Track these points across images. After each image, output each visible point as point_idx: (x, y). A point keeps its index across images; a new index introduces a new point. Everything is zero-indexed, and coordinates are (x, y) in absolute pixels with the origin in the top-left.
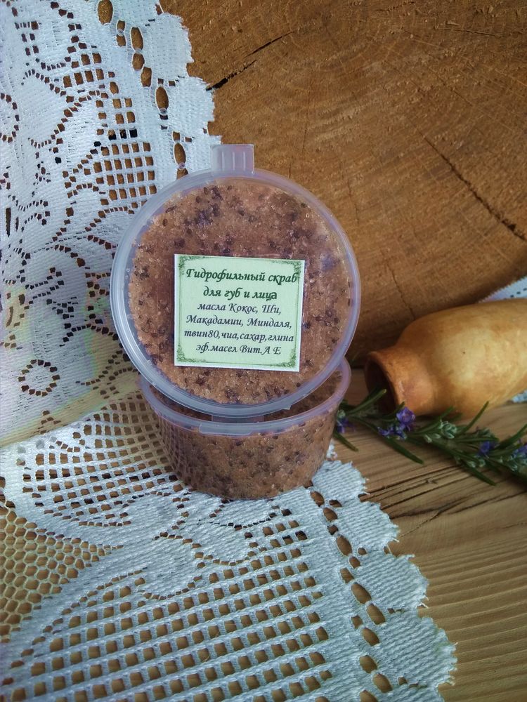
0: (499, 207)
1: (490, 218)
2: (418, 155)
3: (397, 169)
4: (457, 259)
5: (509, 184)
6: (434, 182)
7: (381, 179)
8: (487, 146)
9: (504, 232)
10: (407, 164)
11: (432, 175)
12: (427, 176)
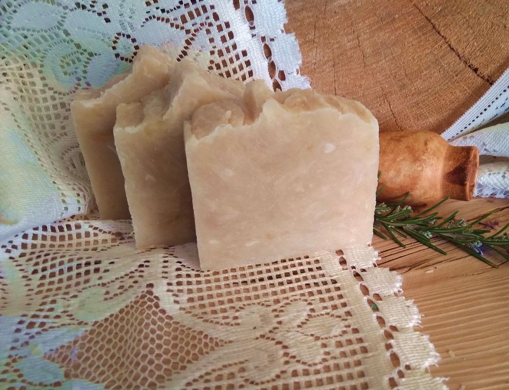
0: (466, 55)
1: (460, 64)
2: (409, 16)
3: (394, 26)
4: (436, 93)
5: (473, 39)
6: (420, 37)
7: (381, 34)
8: (459, 10)
9: (470, 74)
10: (401, 23)
11: (418, 32)
12: (415, 32)
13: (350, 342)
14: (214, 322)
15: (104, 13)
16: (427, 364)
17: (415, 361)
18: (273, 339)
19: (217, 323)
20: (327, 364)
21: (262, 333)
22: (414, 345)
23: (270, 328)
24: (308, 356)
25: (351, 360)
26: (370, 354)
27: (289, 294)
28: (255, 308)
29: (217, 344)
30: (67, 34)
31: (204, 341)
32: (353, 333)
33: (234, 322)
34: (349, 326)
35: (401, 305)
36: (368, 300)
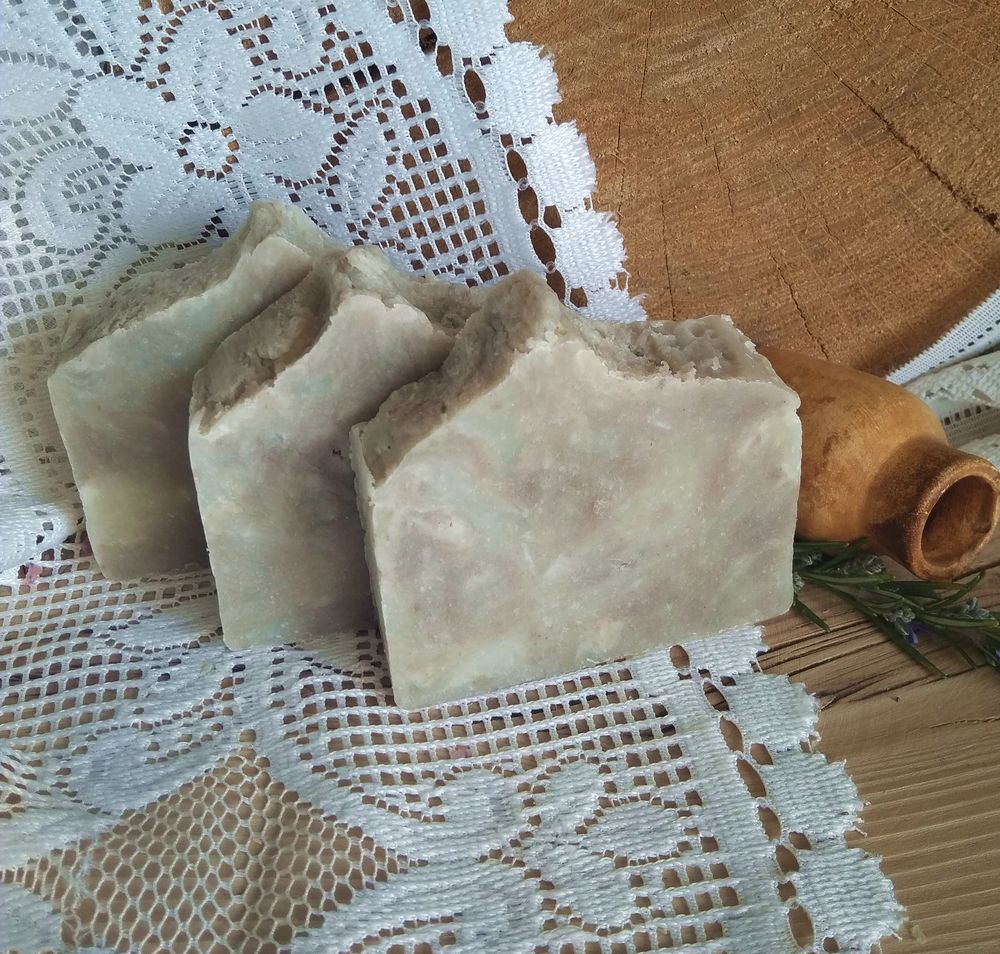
0: (968, 188)
3: (797, 128)
4: (898, 268)
5: (984, 152)
6: (859, 149)
7: (769, 144)
8: (947, 93)
9: (978, 226)
12: (846, 139)
13: (697, 875)
14: (388, 805)
15: (162, 81)
16: (875, 936)
17: (849, 928)
18: (520, 864)
19: (394, 809)
20: (642, 929)
21: (496, 846)
22: (846, 885)
23: (514, 831)
24: (600, 909)
25: (700, 921)
26: (744, 910)
27: (556, 744)
28: (480, 779)
29: (392, 867)
30: (78, 126)
31: (364, 853)
32: (705, 851)
33: (430, 813)
34: (695, 831)
35: (817, 775)
36: (738, 760)
